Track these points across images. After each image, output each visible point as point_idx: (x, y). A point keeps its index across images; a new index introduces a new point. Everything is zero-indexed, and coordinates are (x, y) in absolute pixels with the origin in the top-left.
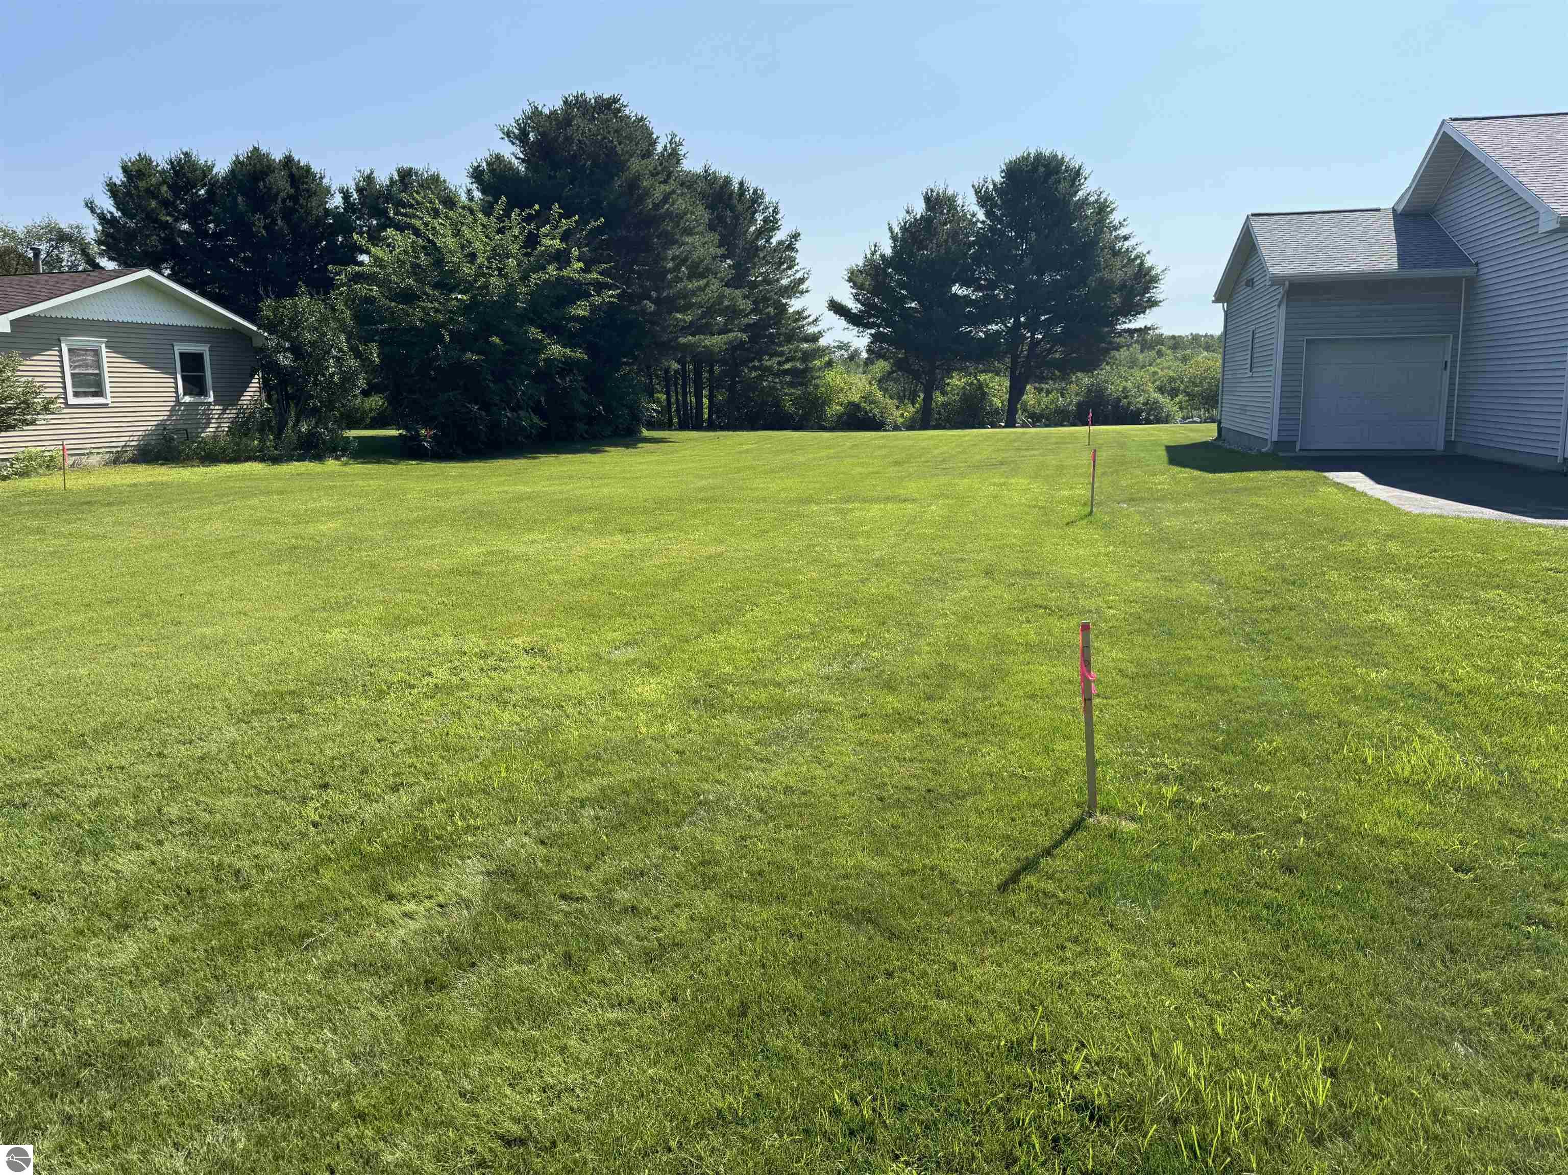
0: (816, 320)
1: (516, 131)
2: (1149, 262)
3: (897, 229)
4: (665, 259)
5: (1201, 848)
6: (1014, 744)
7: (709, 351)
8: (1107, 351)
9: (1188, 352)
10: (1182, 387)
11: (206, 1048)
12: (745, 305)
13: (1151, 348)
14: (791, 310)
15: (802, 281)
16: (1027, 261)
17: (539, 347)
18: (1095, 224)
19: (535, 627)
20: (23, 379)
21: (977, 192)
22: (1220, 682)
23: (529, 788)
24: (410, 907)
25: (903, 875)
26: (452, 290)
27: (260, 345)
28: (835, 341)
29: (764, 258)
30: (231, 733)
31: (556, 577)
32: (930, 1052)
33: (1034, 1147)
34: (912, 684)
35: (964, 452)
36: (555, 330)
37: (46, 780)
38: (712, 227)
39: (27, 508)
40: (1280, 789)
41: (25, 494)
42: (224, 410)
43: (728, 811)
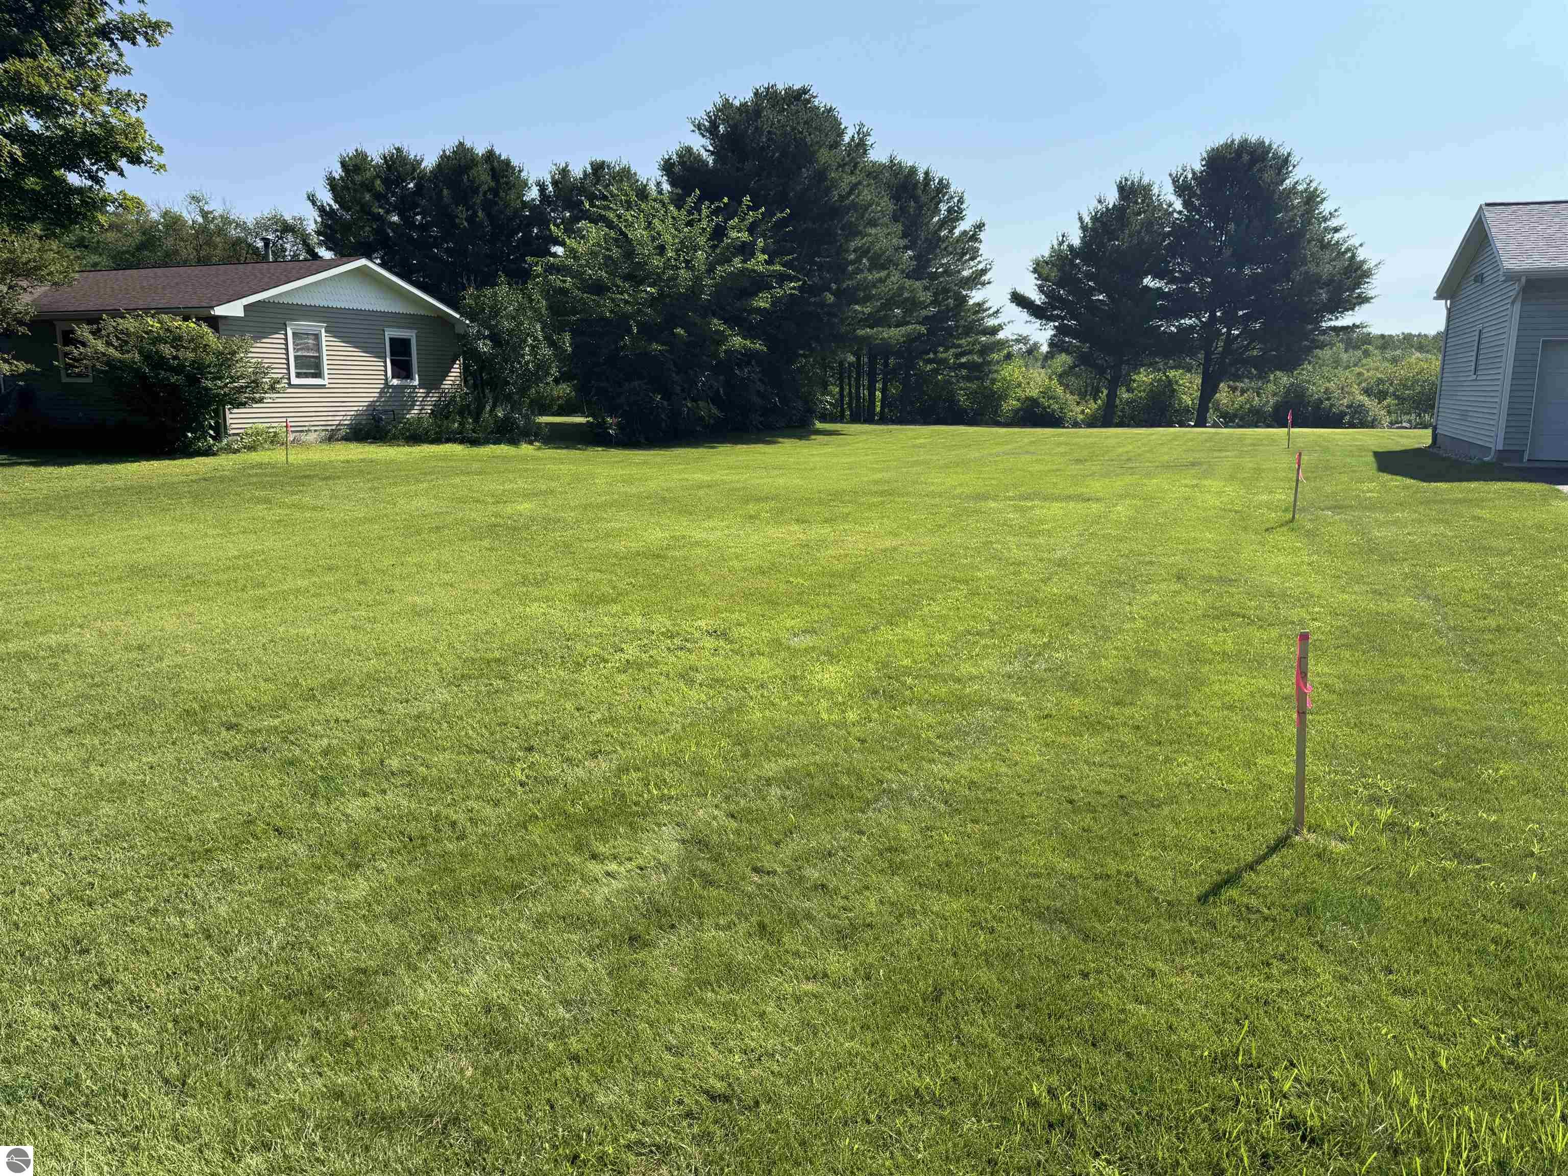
0: (997, 312)
1: (707, 124)
2: (1361, 255)
3: (1087, 219)
4: (847, 251)
5: (1420, 875)
6: (1214, 755)
7: (886, 345)
8: (1309, 350)
9: (1398, 352)
10: (1391, 390)
11: (433, 982)
12: (925, 297)
13: (1356, 347)
14: (971, 302)
15: (984, 272)
16: (1227, 252)
17: (721, 338)
18: (1303, 215)
19: (718, 611)
20: (253, 360)
21: (1175, 181)
22: (1436, 702)
23: (718, 765)
24: (613, 867)
25: (1096, 879)
26: (641, 282)
27: (462, 332)
28: (1013, 334)
29: (945, 249)
30: (443, 695)
31: (735, 563)
32: (1129, 1055)
33: (1242, 1160)
34: (1099, 687)
35: (1151, 451)
36: (737, 320)
37: (283, 728)
38: (895, 219)
39: (255, 480)
40: (1507, 819)
41: (253, 467)
42: (428, 393)
43: (911, 802)
